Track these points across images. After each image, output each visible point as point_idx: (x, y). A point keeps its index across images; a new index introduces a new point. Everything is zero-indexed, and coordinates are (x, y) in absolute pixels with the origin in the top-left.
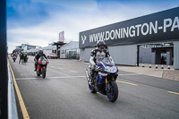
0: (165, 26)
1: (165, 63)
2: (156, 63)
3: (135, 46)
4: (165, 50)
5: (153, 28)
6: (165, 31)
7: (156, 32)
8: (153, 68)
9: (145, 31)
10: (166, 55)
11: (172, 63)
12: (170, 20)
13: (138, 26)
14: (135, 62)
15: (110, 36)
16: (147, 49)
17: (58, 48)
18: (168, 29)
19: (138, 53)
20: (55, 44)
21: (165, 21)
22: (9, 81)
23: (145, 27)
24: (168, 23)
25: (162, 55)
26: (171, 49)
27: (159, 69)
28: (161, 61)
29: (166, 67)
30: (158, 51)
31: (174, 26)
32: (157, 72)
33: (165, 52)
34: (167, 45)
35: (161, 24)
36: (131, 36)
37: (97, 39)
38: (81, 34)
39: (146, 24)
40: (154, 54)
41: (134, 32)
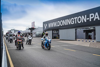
0: (91, 18)
1: (91, 39)
2: (86, 39)
3: (74, 29)
4: (91, 31)
5: (84, 19)
6: (90, 20)
7: (85, 21)
8: (85, 42)
9: (79, 21)
10: (92, 34)
11: (95, 39)
12: (93, 14)
13: (75, 18)
14: (74, 38)
15: (60, 24)
16: (80, 31)
18: (92, 19)
19: (76, 33)
21: (90, 15)
23: (80, 19)
24: (92, 16)
25: (89, 34)
26: (94, 30)
27: (88, 42)
28: (89, 37)
29: (91, 41)
30: (87, 32)
31: (95, 18)
32: (87, 44)
34: (92, 28)
35: (88, 17)
36: (72, 24)
37: (52, 26)
38: (44, 23)
39: (80, 17)
40: (85, 33)
41: (73, 21)
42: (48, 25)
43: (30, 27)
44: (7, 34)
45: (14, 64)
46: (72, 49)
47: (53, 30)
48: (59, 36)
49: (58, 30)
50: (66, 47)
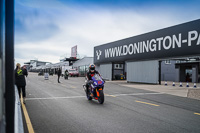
0: (190, 39)
1: (190, 81)
2: (181, 81)
3: (156, 62)
4: (190, 66)
5: (176, 41)
6: (190, 44)
7: (179, 46)
8: (177, 87)
9: (167, 45)
10: (192, 71)
11: (198, 81)
12: (195, 32)
13: (159, 40)
14: (156, 80)
15: (128, 51)
16: (169, 64)
18: (194, 42)
19: (160, 69)
20: (67, 60)
21: (190, 33)
22: (17, 102)
23: (167, 41)
24: (193, 35)
25: (187, 71)
26: (197, 65)
27: (184, 87)
28: (186, 78)
29: (192, 85)
30: (182, 67)
32: (182, 91)
33: (190, 68)
34: (193, 60)
35: (185, 37)
36: (152, 50)
37: (113, 54)
38: (96, 49)
39: (168, 37)
40: (178, 70)
41: (155, 46)
42: (103, 53)
46: (150, 100)
47: (113, 63)
48: (125, 74)
49: (124, 64)
50: (139, 97)
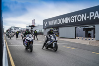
0: (91, 16)
1: (90, 37)
2: (86, 37)
3: (74, 28)
5: (84, 17)
6: (90, 19)
7: (85, 19)
8: (84, 40)
9: (79, 19)
10: (91, 32)
11: (94, 37)
13: (75, 16)
14: (74, 36)
15: (60, 22)
16: (80, 29)
17: (32, 29)
18: (92, 18)
19: (76, 31)
20: (30, 26)
21: (91, 13)
22: (4, 47)
25: (89, 32)
26: (94, 29)
27: (88, 40)
29: (91, 39)
30: (87, 30)
31: (95, 16)
32: (86, 42)
33: (91, 30)
35: (88, 15)
36: (72, 22)
37: (52, 24)
38: (44, 21)
39: (80, 15)
40: (84, 31)
41: (73, 19)
42: (48, 23)
43: (30, 25)
44: (7, 31)
45: (14, 60)
46: (71, 46)
47: (53, 28)
48: (59, 33)
49: (58, 28)
50: (65, 45)
